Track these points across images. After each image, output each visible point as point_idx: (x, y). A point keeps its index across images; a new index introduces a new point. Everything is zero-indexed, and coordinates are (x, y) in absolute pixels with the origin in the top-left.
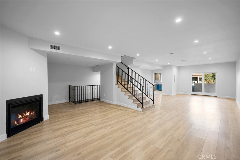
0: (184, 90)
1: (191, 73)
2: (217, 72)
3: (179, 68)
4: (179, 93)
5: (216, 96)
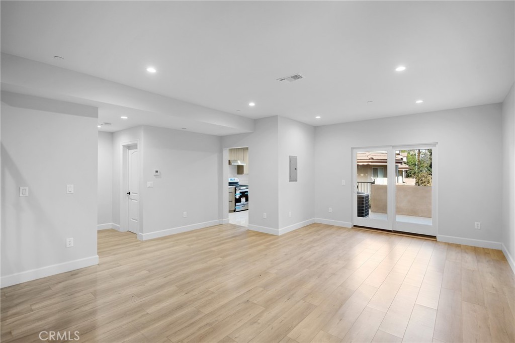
0: (330, 210)
1: (352, 148)
2: (435, 144)
3: (315, 131)
4: (317, 219)
5: (435, 237)
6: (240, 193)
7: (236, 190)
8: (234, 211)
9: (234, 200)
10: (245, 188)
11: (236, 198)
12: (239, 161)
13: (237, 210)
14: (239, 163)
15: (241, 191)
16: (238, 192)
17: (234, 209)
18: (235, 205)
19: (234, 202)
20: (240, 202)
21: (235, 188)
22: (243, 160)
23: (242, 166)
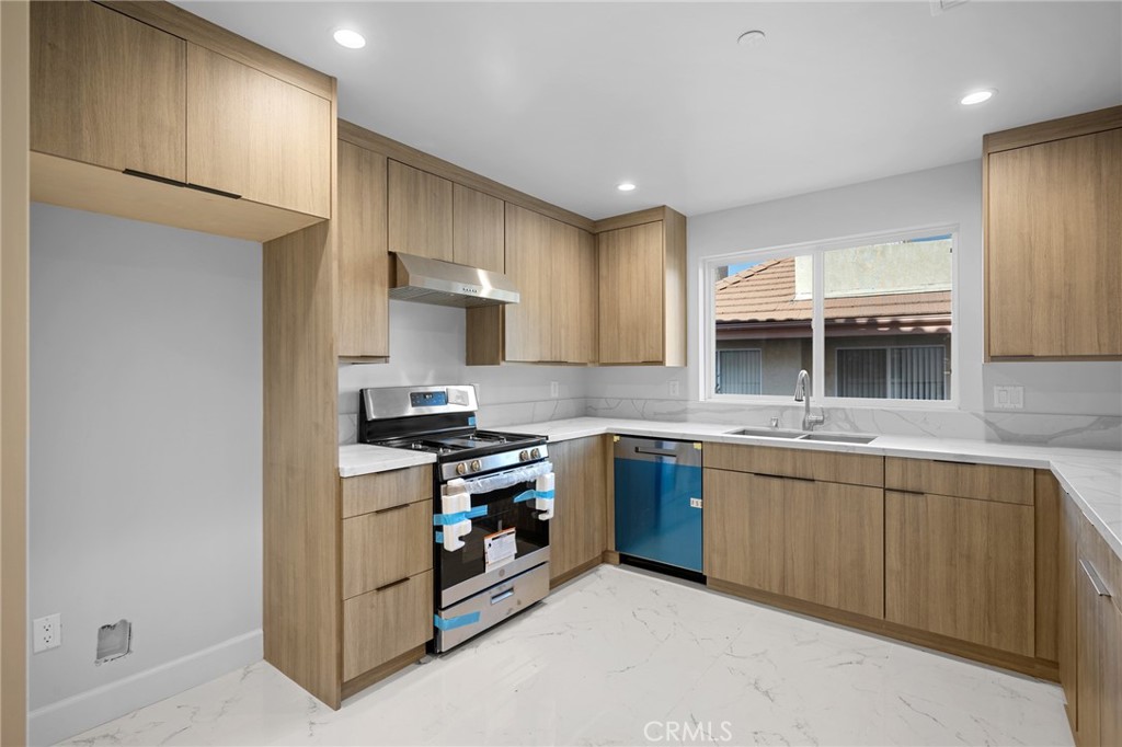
6: (477, 500)
7: (438, 483)
8: (432, 648)
9: (425, 560)
10: (512, 457)
11: (438, 548)
12: (482, 275)
13: (445, 646)
14: (485, 288)
15: (483, 485)
16: (457, 501)
17: (424, 636)
18: (438, 607)
19: (422, 583)
20: (479, 566)
21: (436, 467)
22: (503, 270)
23: (495, 308)
